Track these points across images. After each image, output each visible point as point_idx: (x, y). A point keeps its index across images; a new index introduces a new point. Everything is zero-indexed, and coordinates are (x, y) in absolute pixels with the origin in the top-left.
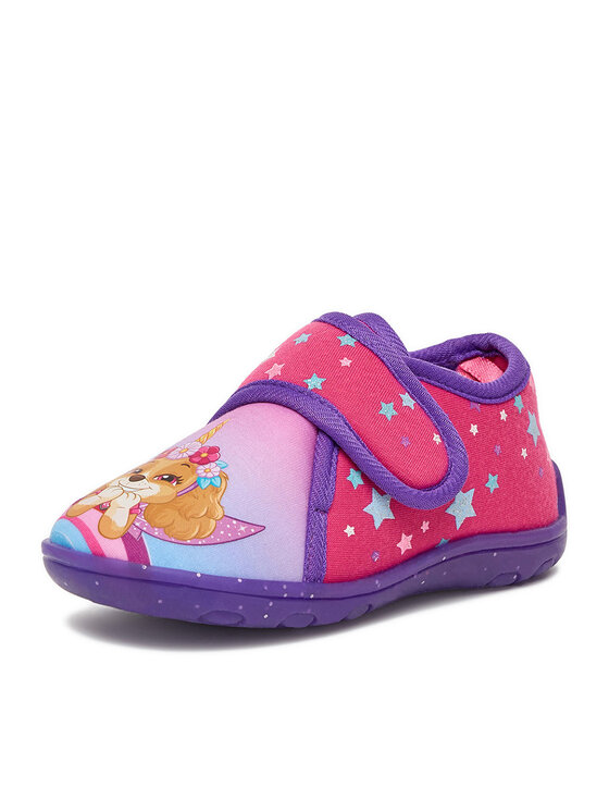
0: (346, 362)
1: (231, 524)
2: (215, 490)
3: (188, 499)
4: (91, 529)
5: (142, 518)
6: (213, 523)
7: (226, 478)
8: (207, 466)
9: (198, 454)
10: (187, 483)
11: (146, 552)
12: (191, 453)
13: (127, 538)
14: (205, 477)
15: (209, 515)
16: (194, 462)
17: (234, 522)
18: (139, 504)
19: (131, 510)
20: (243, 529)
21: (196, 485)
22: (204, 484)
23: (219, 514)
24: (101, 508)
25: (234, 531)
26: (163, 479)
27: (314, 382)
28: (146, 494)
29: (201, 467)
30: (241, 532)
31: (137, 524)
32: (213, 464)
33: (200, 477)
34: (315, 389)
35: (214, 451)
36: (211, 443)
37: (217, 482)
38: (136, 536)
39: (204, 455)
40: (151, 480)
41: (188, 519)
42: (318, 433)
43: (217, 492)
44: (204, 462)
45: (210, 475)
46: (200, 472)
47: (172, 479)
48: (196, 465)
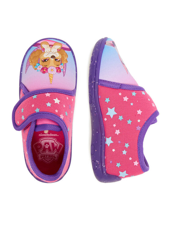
3: (37, 59)
5: (41, 49)
6: (30, 62)
7: (35, 69)
8: (41, 68)
12: (48, 70)
14: (39, 66)
15: (32, 62)
16: (45, 67)
17: (28, 66)
18: (44, 51)
19: (44, 49)
21: (39, 63)
22: (37, 65)
23: (31, 64)
24: (51, 46)
26: (46, 59)
28: (46, 54)
29: (42, 67)
36: (46, 74)
37: (36, 67)
38: (38, 46)
39: (45, 70)
40: (49, 58)
44: (43, 69)
45: (38, 67)
46: (41, 66)
47: (45, 61)
48: (44, 67)
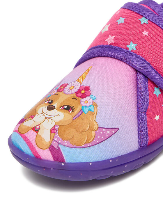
0: (145, 33)
1: (103, 131)
2: (91, 113)
3: (79, 121)
4: (32, 143)
5: (57, 135)
6: (93, 132)
7: (96, 106)
8: (86, 99)
9: (79, 91)
10: (77, 111)
11: (62, 155)
12: (76, 90)
13: (51, 148)
14: (86, 106)
15: (91, 129)
16: (78, 97)
17: (104, 130)
18: (55, 126)
19: (51, 130)
20: (108, 132)
21: (82, 111)
22: (86, 110)
23: (96, 127)
24: (36, 129)
25: (104, 134)
26: (65, 109)
27: (132, 46)
28: (57, 119)
29: (83, 100)
30: (108, 134)
31: (56, 139)
32: (88, 98)
33: (83, 107)
34: (133, 50)
35: (87, 88)
36: (85, 84)
37: (92, 108)
38: (56, 146)
39: (83, 92)
40: (58, 109)
41: (80, 133)
42: (137, 73)
43: (93, 115)
44: (84, 96)
45: (88, 105)
46: (82, 103)
47: (69, 108)
48: (80, 98)
